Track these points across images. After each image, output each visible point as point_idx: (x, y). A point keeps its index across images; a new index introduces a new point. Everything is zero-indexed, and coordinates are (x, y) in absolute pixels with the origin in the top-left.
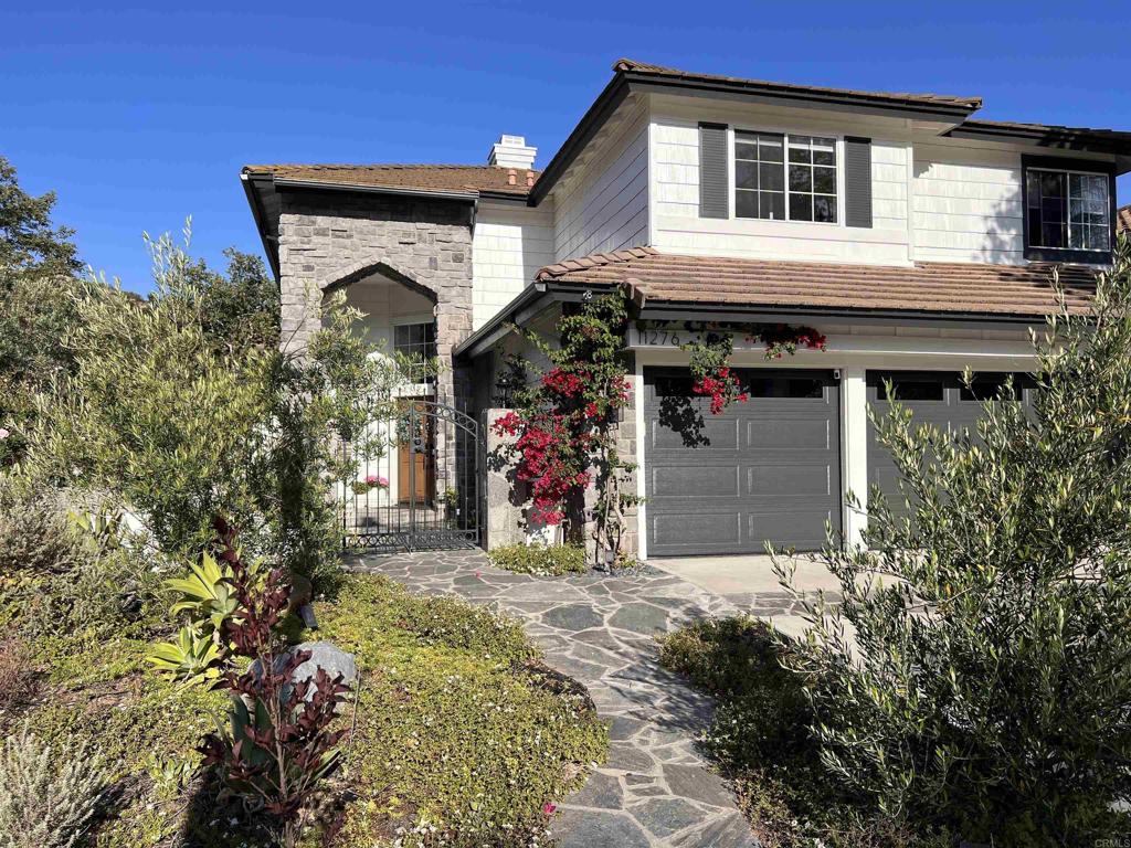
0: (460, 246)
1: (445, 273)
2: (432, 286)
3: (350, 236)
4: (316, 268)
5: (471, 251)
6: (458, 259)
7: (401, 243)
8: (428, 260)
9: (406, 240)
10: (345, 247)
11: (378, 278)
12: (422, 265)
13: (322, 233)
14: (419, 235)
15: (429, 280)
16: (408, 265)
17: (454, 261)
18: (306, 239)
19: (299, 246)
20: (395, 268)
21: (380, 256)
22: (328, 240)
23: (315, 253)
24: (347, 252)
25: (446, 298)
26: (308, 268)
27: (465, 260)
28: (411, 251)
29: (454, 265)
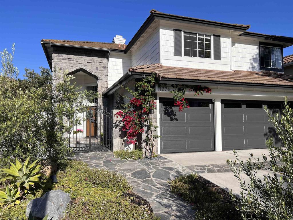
0: (105, 64)
1: (100, 71)
2: (97, 75)
3: (73, 60)
4: (63, 69)
5: (108, 65)
6: (104, 67)
7: (88, 63)
8: (95, 68)
9: (89, 62)
10: (71, 64)
11: (81, 72)
12: (94, 69)
13: (65, 59)
14: (93, 60)
15: (96, 73)
16: (90, 69)
17: (103, 68)
18: (60, 61)
19: (58, 63)
20: (86, 70)
21: (82, 66)
22: (67, 61)
23: (63, 65)
24: (72, 65)
25: (100, 79)
26: (61, 69)
27: (106, 68)
28: (91, 65)
29: (103, 69)
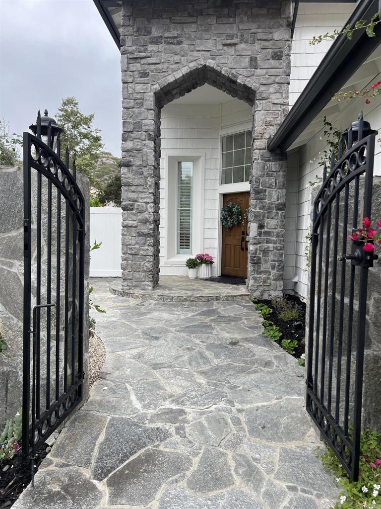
0: (280, 44)
1: (264, 71)
2: (252, 83)
3: (180, 43)
5: (289, 47)
6: (277, 56)
7: (224, 45)
8: (247, 60)
9: (229, 42)
10: (176, 54)
12: (243, 65)
14: (242, 36)
15: (248, 79)
16: (232, 65)
17: (273, 58)
18: (142, 48)
20: (218, 69)
21: (205, 59)
22: (161, 47)
23: (151, 60)
25: (264, 95)
26: (145, 74)
27: (284, 57)
28: (233, 53)
29: (273, 63)
